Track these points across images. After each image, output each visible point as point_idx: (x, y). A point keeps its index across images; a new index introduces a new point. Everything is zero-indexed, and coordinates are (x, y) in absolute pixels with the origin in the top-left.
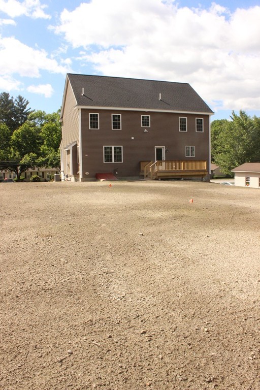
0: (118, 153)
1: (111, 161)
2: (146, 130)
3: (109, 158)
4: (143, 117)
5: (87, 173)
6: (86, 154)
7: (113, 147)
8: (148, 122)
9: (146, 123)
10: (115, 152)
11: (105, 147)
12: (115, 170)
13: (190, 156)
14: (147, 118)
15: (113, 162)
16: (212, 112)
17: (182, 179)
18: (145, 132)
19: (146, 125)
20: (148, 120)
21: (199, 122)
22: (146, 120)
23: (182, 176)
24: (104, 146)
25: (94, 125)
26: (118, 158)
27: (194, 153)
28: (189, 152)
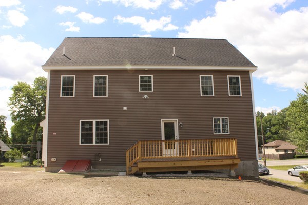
0: (102, 130)
1: (91, 142)
2: (146, 96)
3: (87, 137)
4: (141, 77)
5: (53, 160)
6: (55, 132)
7: (94, 122)
8: (151, 85)
9: (146, 86)
10: (97, 129)
11: (82, 122)
12: (98, 156)
13: (221, 133)
14: (148, 79)
15: (94, 143)
16: (253, 65)
17: (190, 173)
18: (145, 99)
19: (146, 89)
20: (150, 81)
21: (234, 82)
22: (146, 81)
23: (188, 167)
24: (80, 121)
25: (68, 91)
26: (102, 137)
27: (228, 127)
28: (219, 126)
